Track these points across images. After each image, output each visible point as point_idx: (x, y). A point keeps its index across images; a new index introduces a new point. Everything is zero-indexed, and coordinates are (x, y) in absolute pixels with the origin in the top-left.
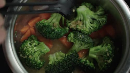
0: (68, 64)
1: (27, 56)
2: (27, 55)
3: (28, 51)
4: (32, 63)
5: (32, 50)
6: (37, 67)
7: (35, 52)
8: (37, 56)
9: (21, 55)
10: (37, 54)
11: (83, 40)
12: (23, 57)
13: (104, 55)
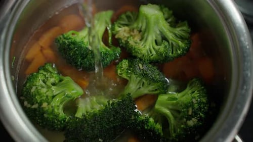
0: (112, 119)
1: (37, 104)
2: (39, 101)
3: (39, 95)
4: (48, 117)
5: (47, 92)
6: (59, 127)
7: (53, 97)
8: (58, 105)
9: (26, 103)
10: (57, 99)
11: (145, 74)
12: (29, 106)
13: (184, 108)
